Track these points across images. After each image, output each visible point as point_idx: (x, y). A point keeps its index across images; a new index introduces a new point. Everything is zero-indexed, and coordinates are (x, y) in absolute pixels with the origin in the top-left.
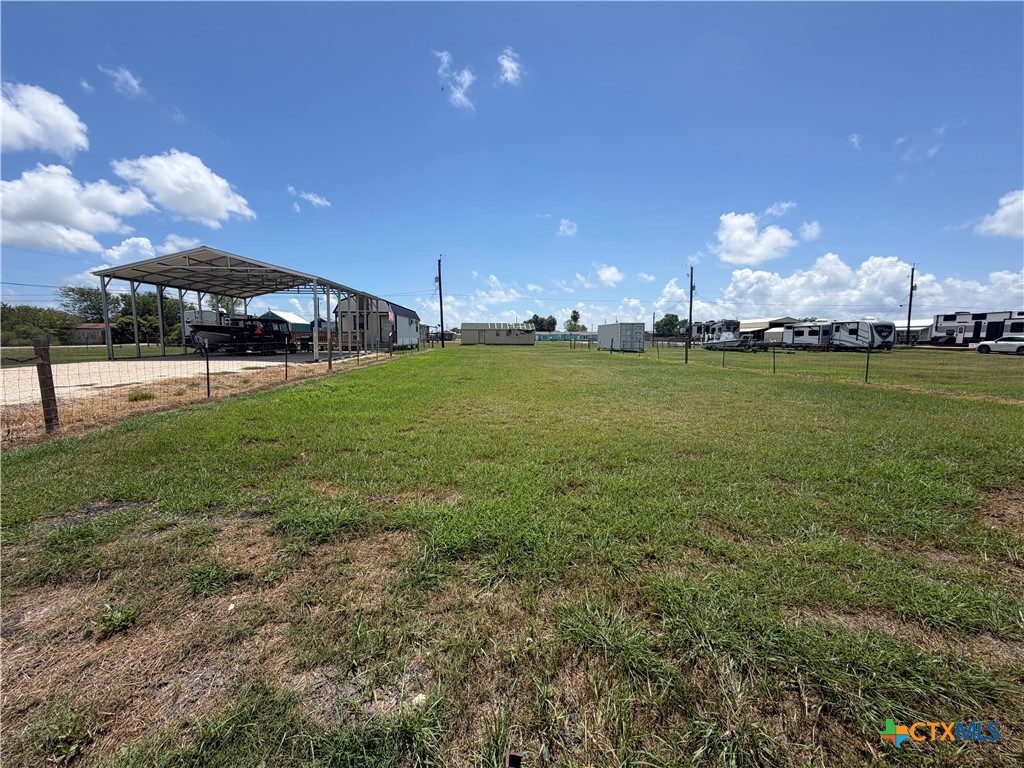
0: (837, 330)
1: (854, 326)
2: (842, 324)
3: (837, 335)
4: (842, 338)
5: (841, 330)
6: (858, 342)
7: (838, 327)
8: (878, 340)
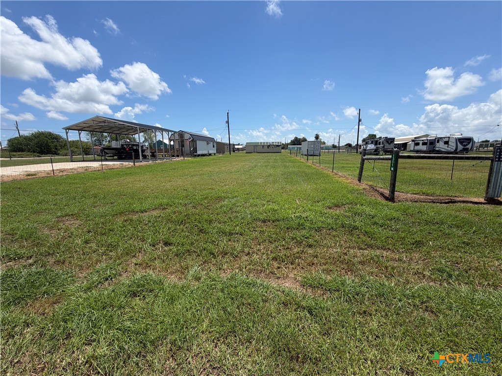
0: (438, 142)
1: (447, 140)
2: (441, 138)
3: (438, 145)
4: (441, 146)
5: (440, 142)
6: (448, 149)
7: (439, 140)
8: (460, 147)
